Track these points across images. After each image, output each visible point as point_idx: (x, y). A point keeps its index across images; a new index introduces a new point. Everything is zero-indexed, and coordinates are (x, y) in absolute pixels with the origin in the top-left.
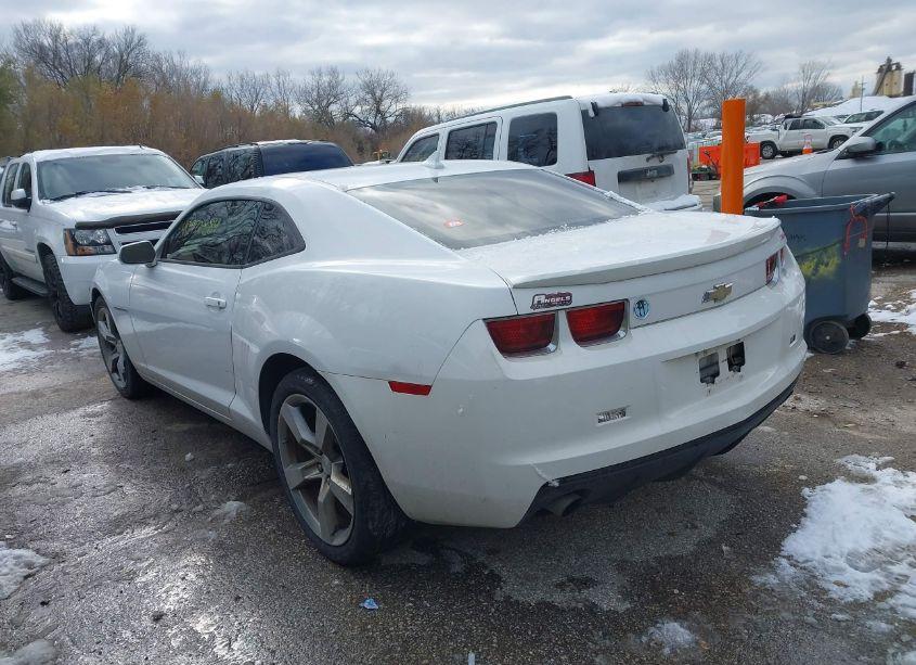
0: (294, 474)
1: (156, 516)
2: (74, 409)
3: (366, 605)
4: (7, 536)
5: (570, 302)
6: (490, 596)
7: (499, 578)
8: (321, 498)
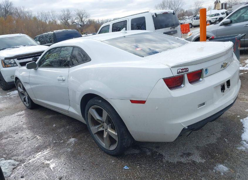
0: (94, 129)
1: (49, 145)
2: (14, 114)
3: (125, 168)
4: (4, 156)
5: (188, 71)
6: (162, 162)
7: (162, 155)
8: (105, 136)
